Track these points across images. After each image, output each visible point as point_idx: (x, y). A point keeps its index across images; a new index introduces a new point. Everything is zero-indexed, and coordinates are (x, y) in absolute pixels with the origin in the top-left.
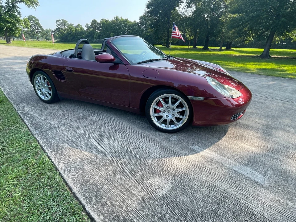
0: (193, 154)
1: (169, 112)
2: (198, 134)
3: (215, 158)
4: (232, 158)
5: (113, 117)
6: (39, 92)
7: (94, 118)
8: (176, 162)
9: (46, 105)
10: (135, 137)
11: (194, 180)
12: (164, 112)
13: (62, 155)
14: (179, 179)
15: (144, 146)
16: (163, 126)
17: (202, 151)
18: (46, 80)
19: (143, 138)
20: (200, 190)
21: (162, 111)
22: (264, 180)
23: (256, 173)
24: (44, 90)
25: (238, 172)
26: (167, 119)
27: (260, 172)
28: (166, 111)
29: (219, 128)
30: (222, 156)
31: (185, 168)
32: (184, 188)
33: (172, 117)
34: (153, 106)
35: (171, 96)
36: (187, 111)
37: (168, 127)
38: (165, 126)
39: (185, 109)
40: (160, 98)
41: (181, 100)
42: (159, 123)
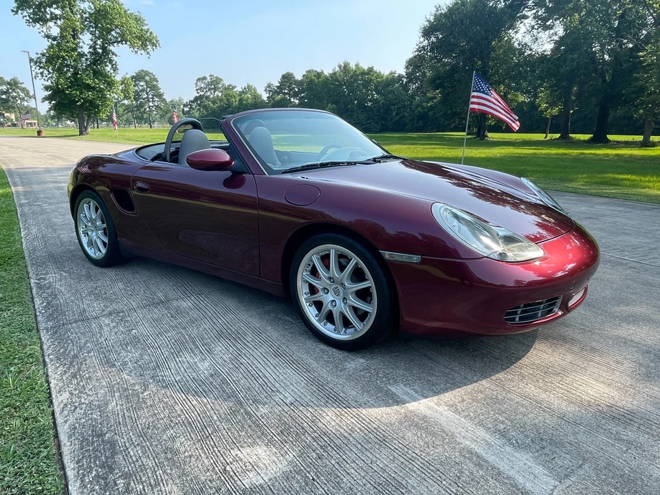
0: (388, 405)
2: (430, 358)
3: (443, 421)
4: (490, 426)
5: (231, 303)
6: (85, 240)
7: (185, 304)
8: (328, 418)
9: (96, 270)
10: (259, 354)
11: (352, 464)
12: (326, 290)
13: (74, 376)
14: (315, 455)
15: (268, 375)
16: (328, 330)
17: (415, 400)
18: (100, 211)
19: (277, 355)
20: (351, 489)
21: (319, 287)
22: (552, 490)
23: (538, 470)
24: (94, 234)
25: (486, 461)
26: (334, 310)
27: (551, 470)
28: (331, 290)
29: (499, 348)
30: (463, 420)
31: (346, 434)
32: (313, 479)
33: (342, 305)
34: (303, 274)
35: (333, 249)
36: (374, 291)
37: (339, 333)
38: (335, 330)
39: (369, 283)
40: (313, 256)
41: (356, 261)
42: (319, 321)
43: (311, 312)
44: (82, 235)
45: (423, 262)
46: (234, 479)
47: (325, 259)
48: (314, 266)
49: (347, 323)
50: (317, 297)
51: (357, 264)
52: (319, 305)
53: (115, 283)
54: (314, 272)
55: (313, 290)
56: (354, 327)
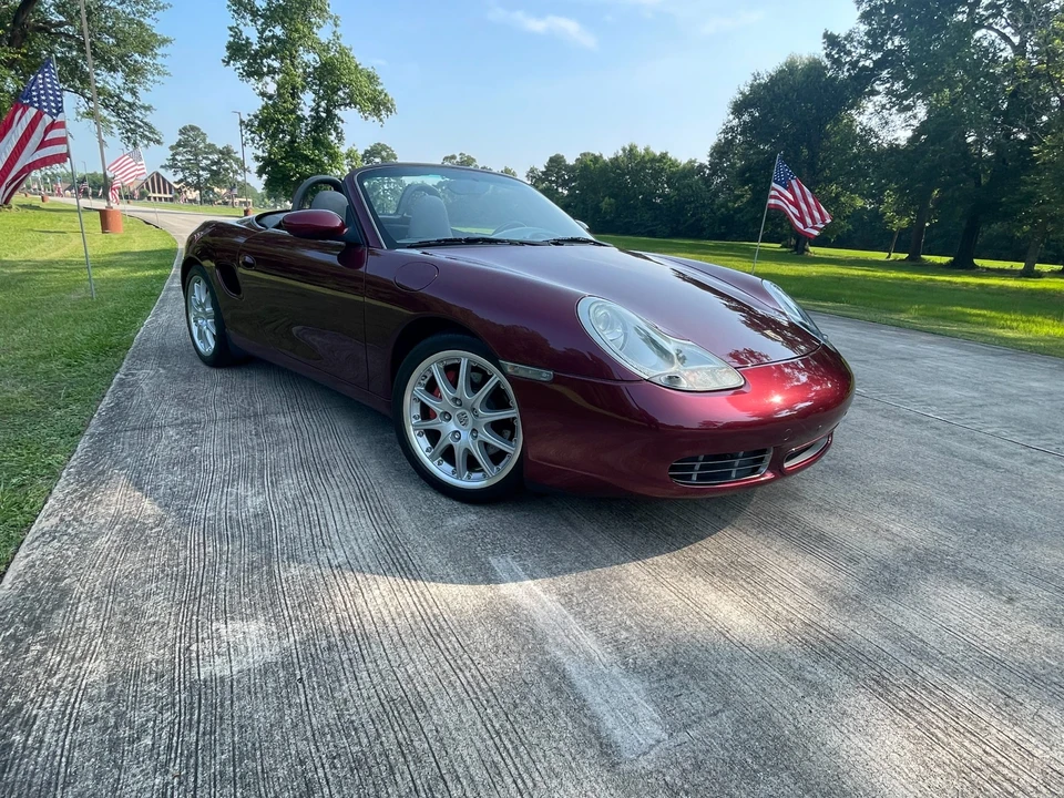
0: (473, 581)
1: (463, 420)
3: (540, 617)
4: (606, 632)
6: (195, 331)
8: (377, 592)
11: (370, 665)
12: (447, 416)
13: (81, 498)
14: (324, 643)
16: (443, 471)
17: (516, 578)
18: (209, 293)
20: (345, 701)
21: (439, 411)
22: (651, 747)
23: (647, 711)
24: (204, 323)
25: (572, 686)
26: (456, 445)
27: (665, 713)
28: (455, 417)
30: (571, 618)
31: (387, 619)
32: (301, 679)
33: (470, 439)
34: (414, 391)
35: (465, 358)
36: (519, 424)
37: (459, 477)
38: (453, 473)
39: (512, 413)
40: (433, 365)
41: (498, 379)
42: (432, 458)
43: (420, 445)
44: (193, 324)
45: (556, 380)
46: (191, 663)
47: (451, 371)
48: (433, 378)
49: (472, 464)
50: (431, 425)
51: (498, 384)
52: (434, 436)
53: (216, 387)
54: (431, 387)
55: (426, 413)
56: (482, 470)
